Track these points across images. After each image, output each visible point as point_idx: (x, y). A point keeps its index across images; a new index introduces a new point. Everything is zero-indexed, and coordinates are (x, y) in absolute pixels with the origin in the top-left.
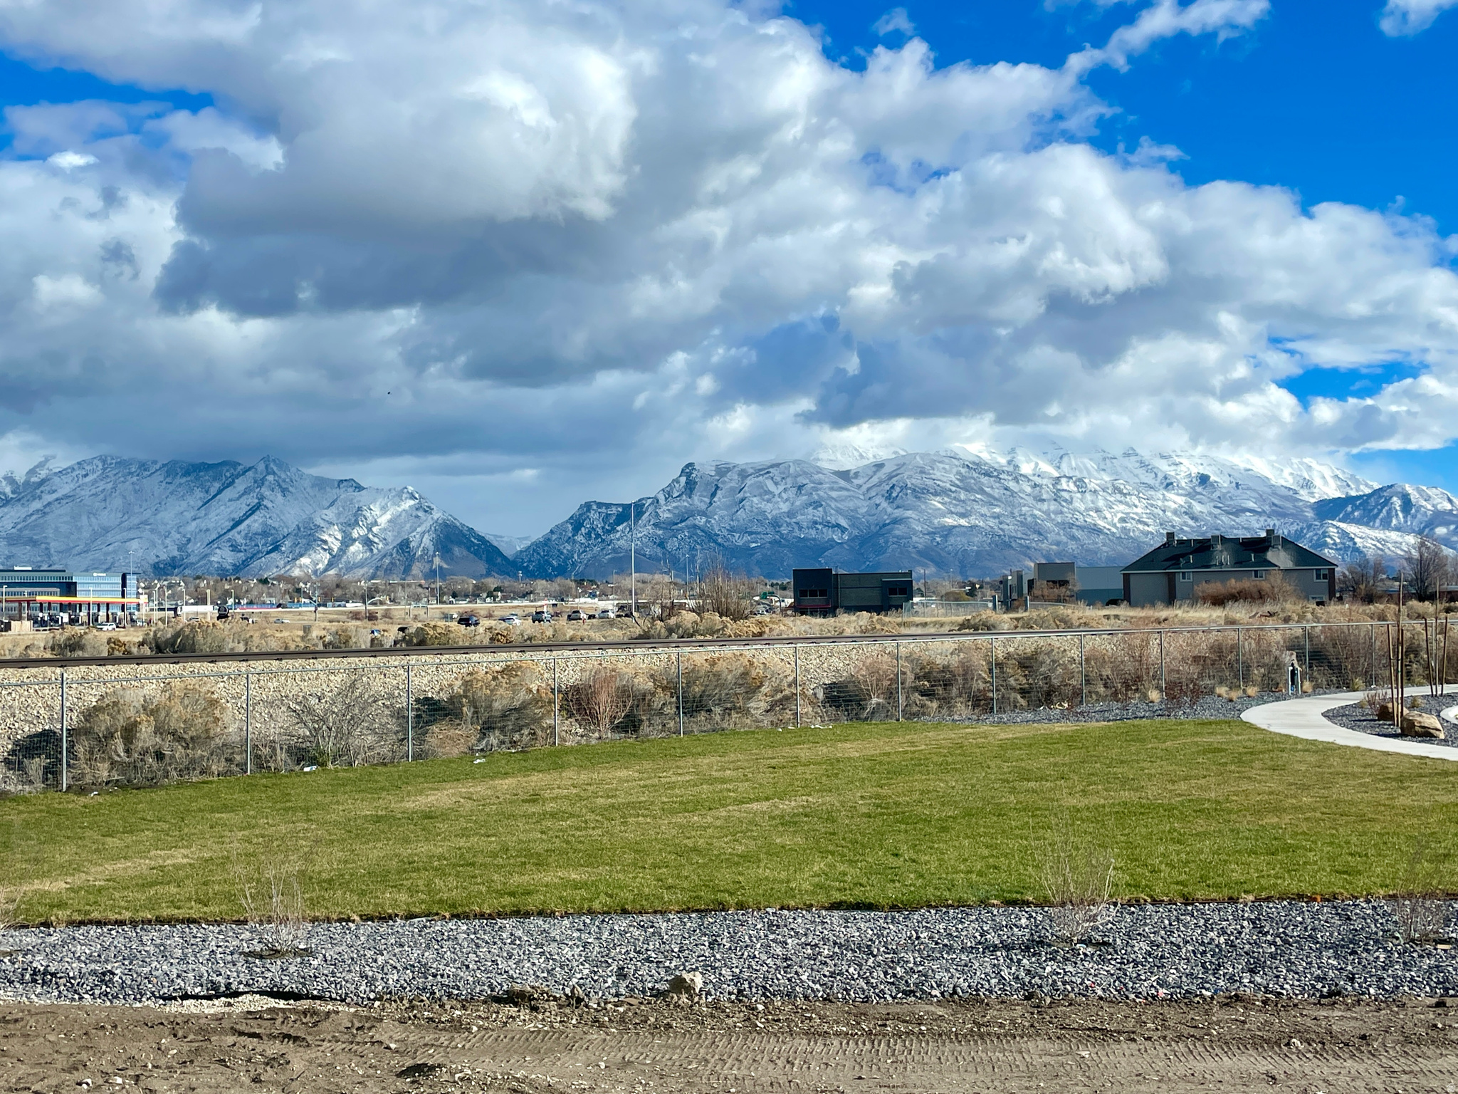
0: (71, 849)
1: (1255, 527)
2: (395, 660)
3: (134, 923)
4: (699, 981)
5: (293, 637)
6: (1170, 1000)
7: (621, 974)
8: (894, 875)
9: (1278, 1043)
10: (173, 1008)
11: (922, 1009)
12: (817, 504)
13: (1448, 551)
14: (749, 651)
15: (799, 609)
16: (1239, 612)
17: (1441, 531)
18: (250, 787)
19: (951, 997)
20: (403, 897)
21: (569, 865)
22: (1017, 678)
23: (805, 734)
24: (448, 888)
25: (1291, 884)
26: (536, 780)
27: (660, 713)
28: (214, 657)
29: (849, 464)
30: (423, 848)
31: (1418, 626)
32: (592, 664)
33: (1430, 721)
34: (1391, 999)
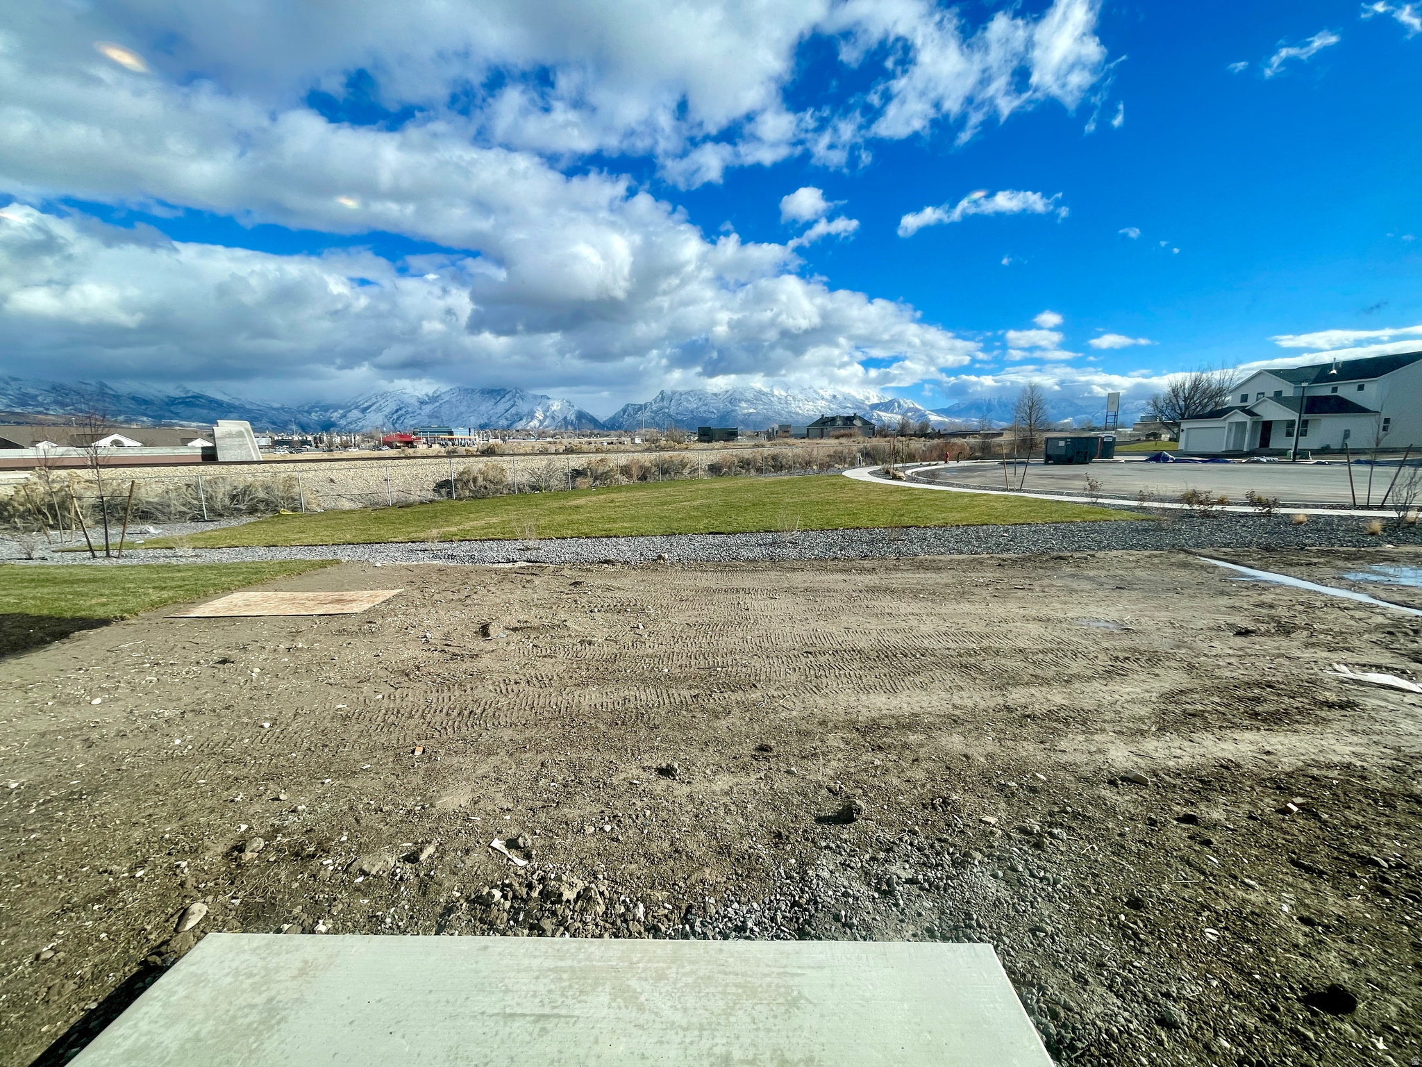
0: (458, 518)
1: (851, 413)
2: (563, 456)
3: (481, 540)
4: (667, 556)
5: (529, 450)
6: (815, 559)
7: (642, 555)
8: (731, 524)
9: (847, 571)
10: (495, 566)
11: (738, 563)
12: (706, 405)
13: (911, 421)
14: (683, 454)
15: (700, 440)
16: (843, 440)
17: (909, 414)
18: (517, 498)
19: (747, 560)
20: (570, 532)
21: (624, 522)
22: (771, 462)
23: (701, 481)
24: (585, 529)
25: (854, 524)
26: (613, 496)
27: (654, 474)
28: (502, 455)
29: (716, 391)
30: (575, 517)
31: (900, 444)
32: (630, 458)
33: (901, 474)
34: (883, 558)
